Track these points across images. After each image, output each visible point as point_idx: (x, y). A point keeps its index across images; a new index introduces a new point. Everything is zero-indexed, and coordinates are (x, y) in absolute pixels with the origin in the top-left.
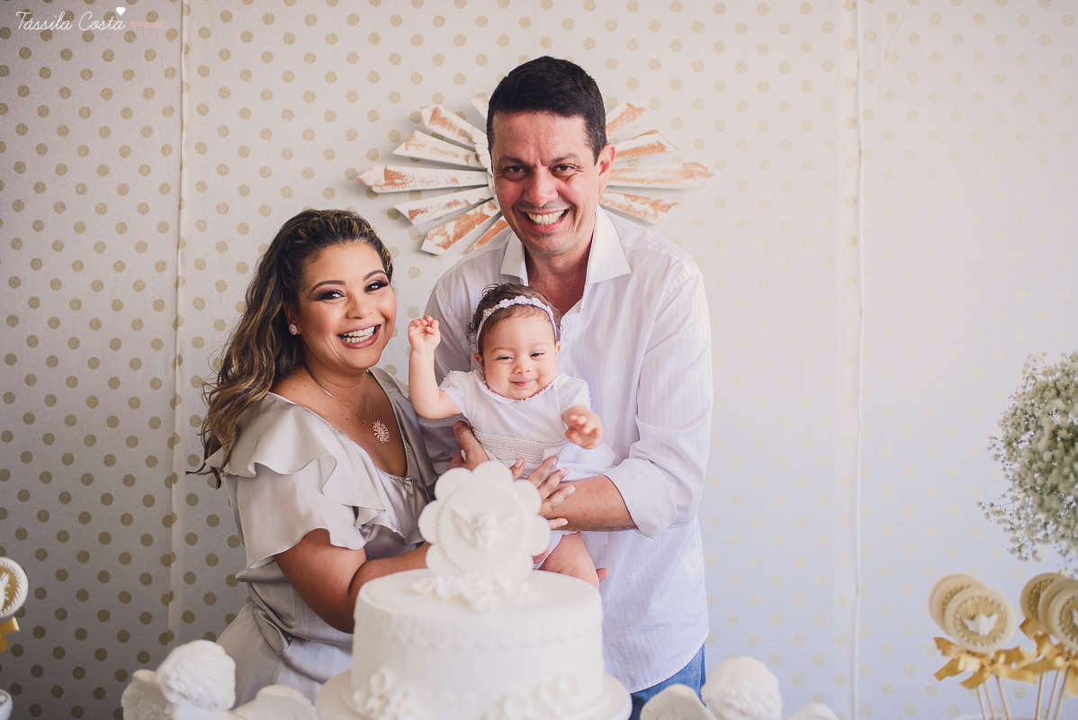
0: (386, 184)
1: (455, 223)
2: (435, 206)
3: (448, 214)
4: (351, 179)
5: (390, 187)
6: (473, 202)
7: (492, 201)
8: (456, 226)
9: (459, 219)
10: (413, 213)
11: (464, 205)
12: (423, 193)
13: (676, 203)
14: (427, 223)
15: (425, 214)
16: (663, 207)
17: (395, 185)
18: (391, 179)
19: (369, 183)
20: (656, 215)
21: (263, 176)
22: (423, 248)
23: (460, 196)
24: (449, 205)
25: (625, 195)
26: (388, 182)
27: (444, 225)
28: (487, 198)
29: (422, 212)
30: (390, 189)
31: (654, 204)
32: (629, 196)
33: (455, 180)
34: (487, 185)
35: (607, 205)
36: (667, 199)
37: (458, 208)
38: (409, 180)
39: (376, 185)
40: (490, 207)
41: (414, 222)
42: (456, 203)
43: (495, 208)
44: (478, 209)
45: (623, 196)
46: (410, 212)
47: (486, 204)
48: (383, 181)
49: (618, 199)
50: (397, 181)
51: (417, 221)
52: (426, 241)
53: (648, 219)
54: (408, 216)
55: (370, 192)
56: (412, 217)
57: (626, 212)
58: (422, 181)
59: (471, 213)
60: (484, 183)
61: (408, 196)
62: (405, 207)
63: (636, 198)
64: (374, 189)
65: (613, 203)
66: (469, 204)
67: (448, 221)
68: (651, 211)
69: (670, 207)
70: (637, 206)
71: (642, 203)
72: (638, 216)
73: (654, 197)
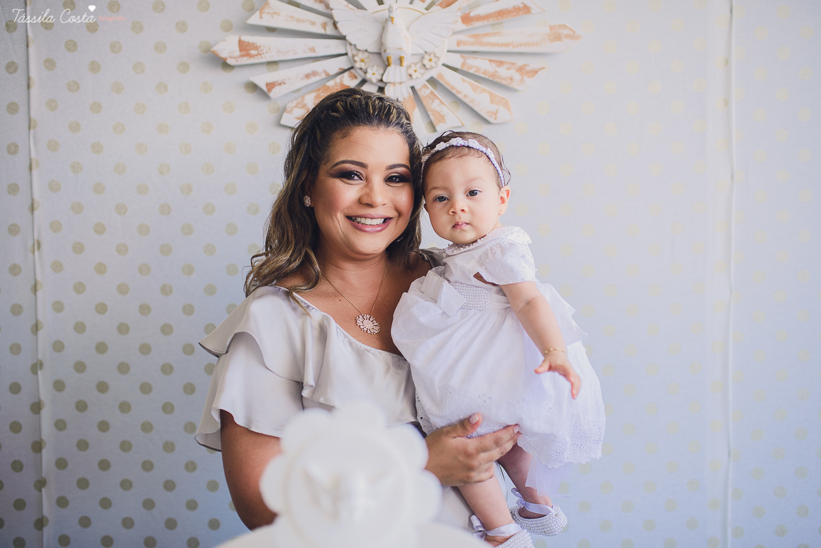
0: (242, 56)
1: (314, 94)
2: (293, 77)
3: (307, 86)
4: (205, 52)
5: (245, 58)
6: (333, 72)
7: (352, 71)
8: (315, 98)
9: (319, 90)
10: (271, 86)
11: (323, 76)
12: (281, 66)
13: (543, 68)
14: (286, 95)
15: (283, 86)
16: (529, 72)
17: (250, 56)
18: (246, 50)
19: (223, 55)
20: (522, 81)
21: (114, 51)
22: (283, 122)
23: (319, 66)
24: (308, 76)
25: (490, 61)
26: (243, 53)
27: (303, 97)
28: (346, 67)
29: (280, 84)
30: (245, 61)
31: (521, 70)
32: (494, 61)
33: (313, 50)
34: (346, 54)
35: (471, 71)
36: (533, 64)
37: (317, 78)
38: (265, 51)
39: (231, 57)
40: (350, 76)
41: (272, 94)
42: (315, 73)
43: (356, 77)
44: (338, 79)
45: (488, 62)
46: (267, 85)
47: (346, 74)
48: (237, 53)
49: (481, 65)
50: (253, 52)
51: (274, 93)
52: (285, 115)
53: (514, 85)
54: (265, 89)
55: (225, 65)
56: (269, 90)
57: (491, 79)
58: (279, 52)
59: (331, 83)
60: (343, 52)
61: (264, 68)
62: (262, 79)
63: (501, 63)
64: (230, 61)
65: (478, 69)
66: (327, 74)
67: (308, 93)
68: (517, 76)
69: (536, 72)
70: (503, 72)
71: (508, 69)
72: (504, 82)
73: (520, 61)
